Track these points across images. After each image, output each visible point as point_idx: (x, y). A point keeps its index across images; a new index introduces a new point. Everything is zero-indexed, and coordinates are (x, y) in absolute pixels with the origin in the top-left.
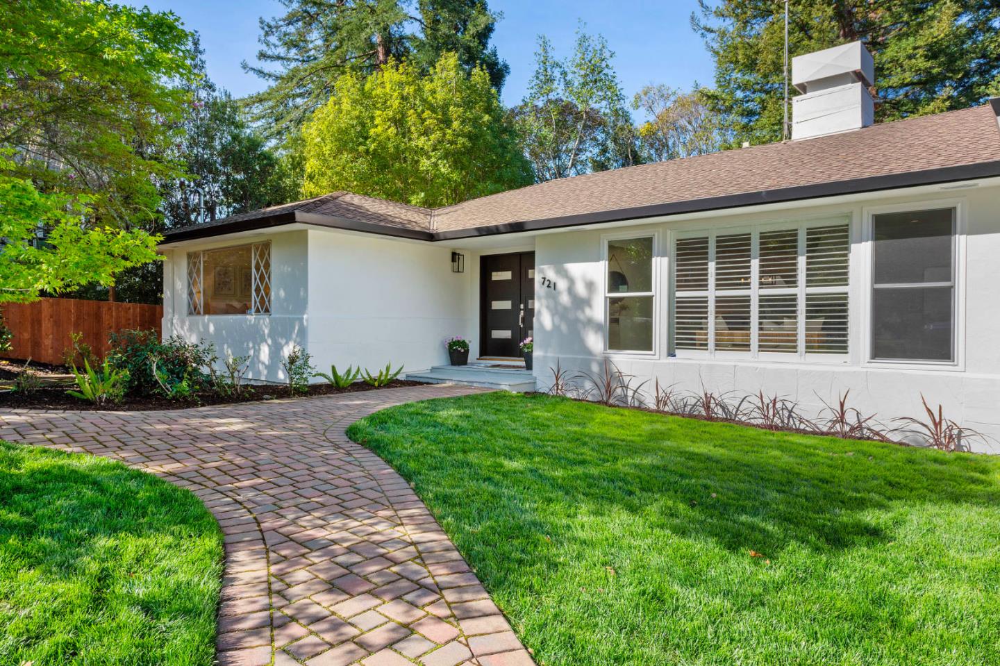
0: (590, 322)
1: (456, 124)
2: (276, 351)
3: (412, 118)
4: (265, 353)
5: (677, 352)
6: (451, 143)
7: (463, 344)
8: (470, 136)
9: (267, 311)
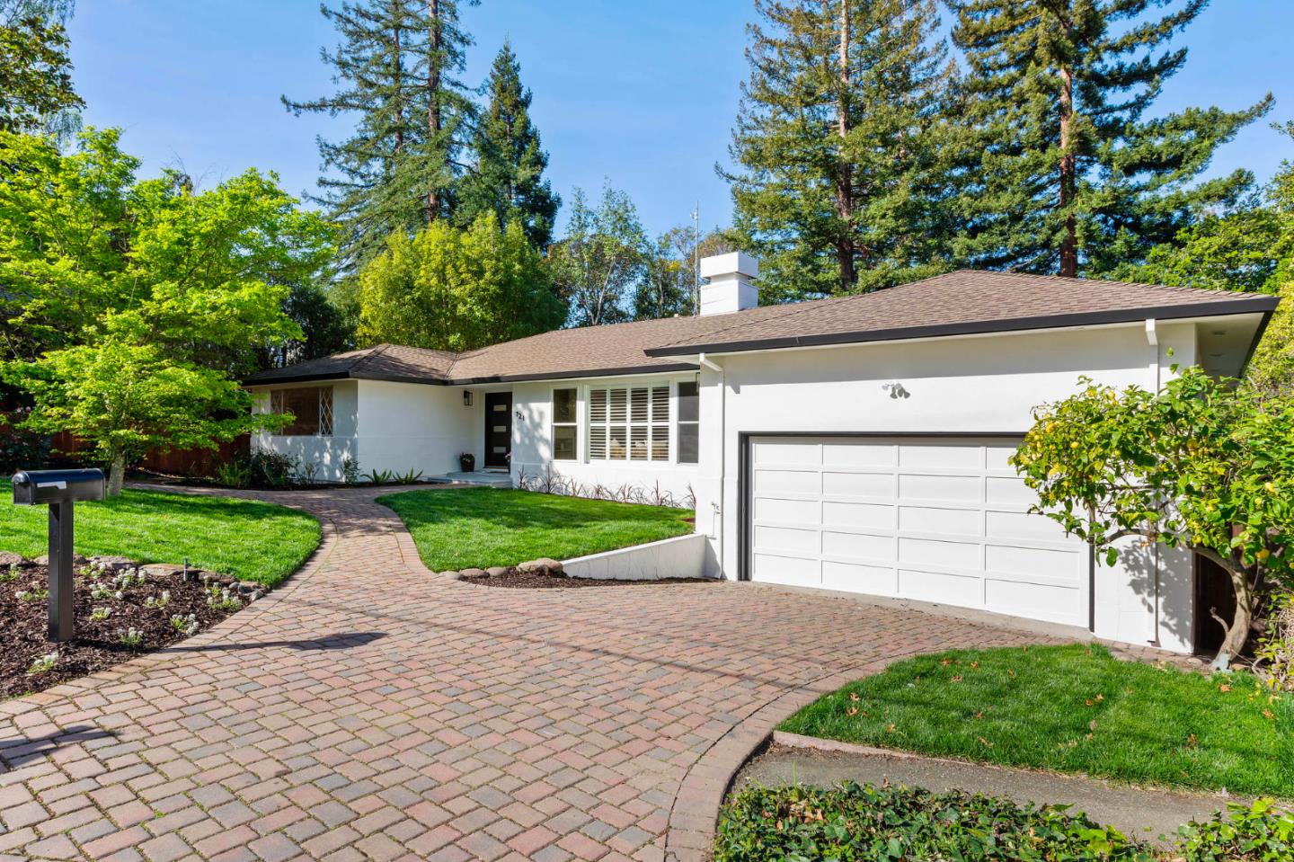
0: (542, 439)
1: (488, 275)
2: (334, 458)
3: (449, 270)
4: (327, 458)
5: (591, 461)
6: (484, 290)
7: (471, 457)
8: (499, 284)
9: (330, 433)
